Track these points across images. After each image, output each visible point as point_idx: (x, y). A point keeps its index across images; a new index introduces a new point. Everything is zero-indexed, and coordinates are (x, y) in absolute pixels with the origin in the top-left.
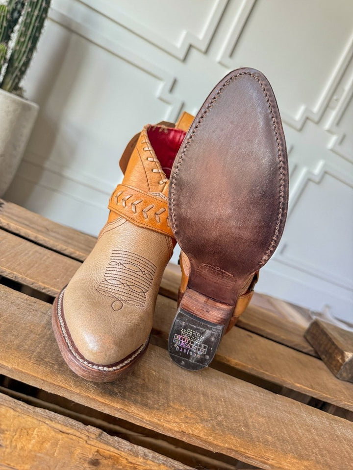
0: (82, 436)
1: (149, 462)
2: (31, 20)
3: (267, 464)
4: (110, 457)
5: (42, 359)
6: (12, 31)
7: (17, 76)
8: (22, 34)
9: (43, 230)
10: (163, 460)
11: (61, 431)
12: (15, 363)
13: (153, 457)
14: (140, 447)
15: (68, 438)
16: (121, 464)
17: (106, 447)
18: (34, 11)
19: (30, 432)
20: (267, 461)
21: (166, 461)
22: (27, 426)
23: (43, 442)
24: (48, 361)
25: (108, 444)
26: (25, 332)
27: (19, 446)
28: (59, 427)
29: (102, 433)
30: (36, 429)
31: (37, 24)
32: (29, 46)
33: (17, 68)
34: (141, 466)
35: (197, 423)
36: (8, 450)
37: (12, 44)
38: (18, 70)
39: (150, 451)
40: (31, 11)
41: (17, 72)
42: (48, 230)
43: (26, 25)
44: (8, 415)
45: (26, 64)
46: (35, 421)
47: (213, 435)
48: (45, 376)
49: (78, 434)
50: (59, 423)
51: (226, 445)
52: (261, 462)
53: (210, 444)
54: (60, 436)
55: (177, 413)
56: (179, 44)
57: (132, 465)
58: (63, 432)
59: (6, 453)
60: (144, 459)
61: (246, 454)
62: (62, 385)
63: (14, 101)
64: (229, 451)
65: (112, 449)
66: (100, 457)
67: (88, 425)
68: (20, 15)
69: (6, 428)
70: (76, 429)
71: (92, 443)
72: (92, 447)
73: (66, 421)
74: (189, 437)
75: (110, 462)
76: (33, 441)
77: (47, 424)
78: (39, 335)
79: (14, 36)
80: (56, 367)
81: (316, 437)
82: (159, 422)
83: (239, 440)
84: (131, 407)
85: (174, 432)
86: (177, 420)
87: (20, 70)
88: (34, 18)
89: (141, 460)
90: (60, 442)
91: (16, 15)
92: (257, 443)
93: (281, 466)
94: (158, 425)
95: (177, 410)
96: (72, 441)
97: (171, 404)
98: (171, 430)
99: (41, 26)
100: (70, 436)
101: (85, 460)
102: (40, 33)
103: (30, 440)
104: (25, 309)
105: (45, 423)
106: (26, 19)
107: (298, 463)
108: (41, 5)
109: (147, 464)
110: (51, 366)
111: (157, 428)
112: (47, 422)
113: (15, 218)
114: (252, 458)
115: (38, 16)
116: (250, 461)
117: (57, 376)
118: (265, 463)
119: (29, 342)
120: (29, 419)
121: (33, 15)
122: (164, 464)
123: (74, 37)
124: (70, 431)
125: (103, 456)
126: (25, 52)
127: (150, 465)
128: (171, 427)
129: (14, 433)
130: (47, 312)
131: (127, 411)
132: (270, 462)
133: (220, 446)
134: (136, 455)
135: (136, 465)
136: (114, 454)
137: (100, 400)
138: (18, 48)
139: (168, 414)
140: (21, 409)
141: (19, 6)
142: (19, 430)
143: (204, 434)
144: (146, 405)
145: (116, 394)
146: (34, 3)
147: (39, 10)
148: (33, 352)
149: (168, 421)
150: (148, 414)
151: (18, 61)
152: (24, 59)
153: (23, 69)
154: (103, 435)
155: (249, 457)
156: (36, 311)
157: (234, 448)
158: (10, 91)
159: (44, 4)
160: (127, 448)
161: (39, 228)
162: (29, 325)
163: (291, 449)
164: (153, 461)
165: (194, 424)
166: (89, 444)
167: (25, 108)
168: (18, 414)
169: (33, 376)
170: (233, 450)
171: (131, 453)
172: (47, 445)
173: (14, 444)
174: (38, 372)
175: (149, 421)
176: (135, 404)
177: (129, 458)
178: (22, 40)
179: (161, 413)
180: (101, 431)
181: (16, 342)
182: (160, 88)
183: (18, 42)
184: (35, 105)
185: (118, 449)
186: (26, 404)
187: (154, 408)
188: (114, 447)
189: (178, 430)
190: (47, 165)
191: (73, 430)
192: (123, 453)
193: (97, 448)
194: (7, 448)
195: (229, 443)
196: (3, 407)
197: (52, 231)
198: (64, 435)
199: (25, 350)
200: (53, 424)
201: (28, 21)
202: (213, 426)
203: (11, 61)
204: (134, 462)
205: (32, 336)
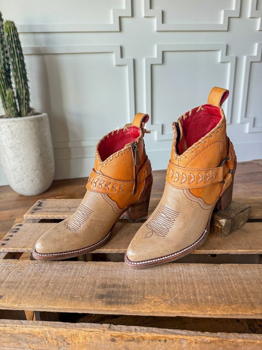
0: (101, 331)
1: (138, 333)
2: (16, 65)
3: (207, 314)
4: (118, 336)
5: (73, 297)
6: (10, 78)
7: (25, 103)
8: (16, 77)
9: (67, 209)
10: (146, 330)
11: (90, 331)
12: (59, 305)
13: (140, 330)
14: (132, 326)
15: (95, 333)
16: (125, 338)
17: (113, 332)
18: (15, 59)
19: (77, 335)
20: (206, 313)
21: (148, 330)
22: (75, 334)
23: (85, 338)
24: (76, 298)
25: (115, 330)
26: (63, 285)
27: (76, 342)
28: (88, 329)
29: (111, 325)
30: (79, 333)
31: (20, 66)
32: (23, 82)
33: (23, 99)
34: (135, 336)
35: (161, 304)
36: (73, 345)
37: (14, 85)
38: (24, 100)
39: (138, 327)
40: (13, 60)
41: (25, 101)
42: (69, 208)
43: (15, 70)
44: (64, 331)
45: (27, 93)
46: (76, 330)
47: (171, 308)
48: (75, 307)
49: (98, 330)
50: (88, 328)
51: (179, 311)
52: (203, 314)
53: (170, 313)
54: (91, 333)
55: (149, 301)
56: (112, 21)
57: (130, 337)
58: (91, 331)
59: (73, 346)
60: (135, 332)
61: (192, 313)
62: (84, 308)
63: (31, 120)
64: (181, 314)
65: (118, 332)
66: (114, 337)
67: (103, 324)
68: (9, 65)
69: (66, 337)
70: (97, 328)
71: (107, 332)
72: (108, 334)
73: (91, 326)
74: (157, 313)
75: (120, 338)
76: (81, 339)
77: (83, 330)
78: (70, 283)
79: (13, 80)
80: (80, 299)
81: (246, 286)
82: (138, 311)
83: (188, 306)
84: (122, 308)
85: (148, 313)
86: (149, 306)
87: (26, 99)
88: (17, 63)
89: (134, 333)
90: (93, 336)
91: (7, 66)
92: (200, 303)
93: (216, 313)
94: (138, 312)
95: (149, 300)
96: (97, 334)
97: (146, 297)
98: (146, 313)
99: (23, 65)
100: (96, 332)
101: (108, 340)
102: (25, 70)
103: (80, 338)
104: (61, 271)
105: (81, 330)
106: (13, 67)
107: (228, 308)
108: (17, 53)
109: (138, 334)
110: (78, 300)
111: (139, 314)
112: (82, 329)
113: (50, 210)
114: (197, 314)
115: (18, 61)
116: (196, 316)
117: (81, 304)
118: (205, 314)
119: (65, 291)
120: (74, 330)
121: (16, 62)
122: (147, 332)
123: (46, 57)
124: (94, 330)
125: (115, 336)
126: (22, 87)
127: (139, 334)
128: (145, 311)
129: (71, 338)
130: (73, 267)
131: (120, 310)
132: (208, 313)
133: (175, 313)
134: (131, 331)
135: (132, 336)
136: (119, 334)
137: (105, 309)
138: (18, 87)
139: (144, 304)
140: (69, 327)
141: (6, 60)
142: (72, 336)
143: (165, 309)
144: (130, 303)
145: (114, 302)
146: (12, 54)
147: (18, 57)
148: (68, 295)
149: (144, 309)
150: (131, 308)
151: (22, 94)
152: (24, 91)
153: (27, 97)
154: (111, 326)
155: (195, 314)
156: (68, 269)
157: (184, 312)
158: (27, 115)
159: (18, 51)
160: (125, 329)
161: (65, 210)
162: (64, 280)
163: (225, 300)
164: (141, 332)
165: (159, 305)
166: (106, 333)
167: (40, 120)
168: (68, 329)
169: (69, 308)
170: (183, 313)
171: (128, 331)
172: (88, 339)
173: (74, 342)
174: (71, 306)
175: (133, 312)
176: (124, 305)
177: (127, 334)
178: (18, 80)
179: (139, 305)
180: (110, 325)
181: (59, 293)
182: (114, 58)
183: (16, 83)
184: (44, 115)
185: (120, 331)
186: (71, 323)
187: (135, 303)
188: (118, 331)
189: (149, 312)
190: (70, 145)
191: (95, 329)
192: (124, 333)
193: (110, 334)
194: (72, 344)
195: (181, 310)
196: (60, 328)
197: (72, 208)
198: (92, 332)
199: (64, 296)
200: (85, 329)
201: (15, 67)
202: (172, 302)
203: (18, 97)
204: (131, 335)
205: (67, 285)
